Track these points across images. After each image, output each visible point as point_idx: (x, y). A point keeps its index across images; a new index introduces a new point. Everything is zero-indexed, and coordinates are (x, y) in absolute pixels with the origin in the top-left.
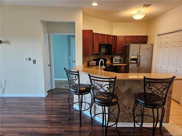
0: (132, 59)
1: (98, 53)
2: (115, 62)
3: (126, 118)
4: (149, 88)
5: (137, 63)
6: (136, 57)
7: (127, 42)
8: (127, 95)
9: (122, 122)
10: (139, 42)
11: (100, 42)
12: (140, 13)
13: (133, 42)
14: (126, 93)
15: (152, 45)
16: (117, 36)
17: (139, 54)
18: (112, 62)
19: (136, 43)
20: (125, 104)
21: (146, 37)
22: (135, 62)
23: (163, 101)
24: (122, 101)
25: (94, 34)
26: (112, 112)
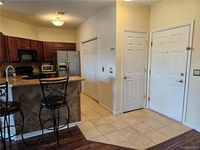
0: (61, 66)
1: (16, 60)
2: (43, 70)
3: (37, 125)
4: (47, 90)
5: (66, 70)
6: (64, 64)
7: (55, 49)
8: (36, 101)
9: (34, 131)
10: (67, 49)
11: (19, 47)
12: (59, 19)
13: (62, 49)
14: (34, 100)
15: (79, 52)
16: (43, 42)
17: (67, 61)
18: (41, 70)
19: (65, 50)
20: (35, 111)
21: (74, 45)
22: (64, 69)
23: (64, 100)
24: (31, 108)
25: (8, 37)
26: (19, 123)
